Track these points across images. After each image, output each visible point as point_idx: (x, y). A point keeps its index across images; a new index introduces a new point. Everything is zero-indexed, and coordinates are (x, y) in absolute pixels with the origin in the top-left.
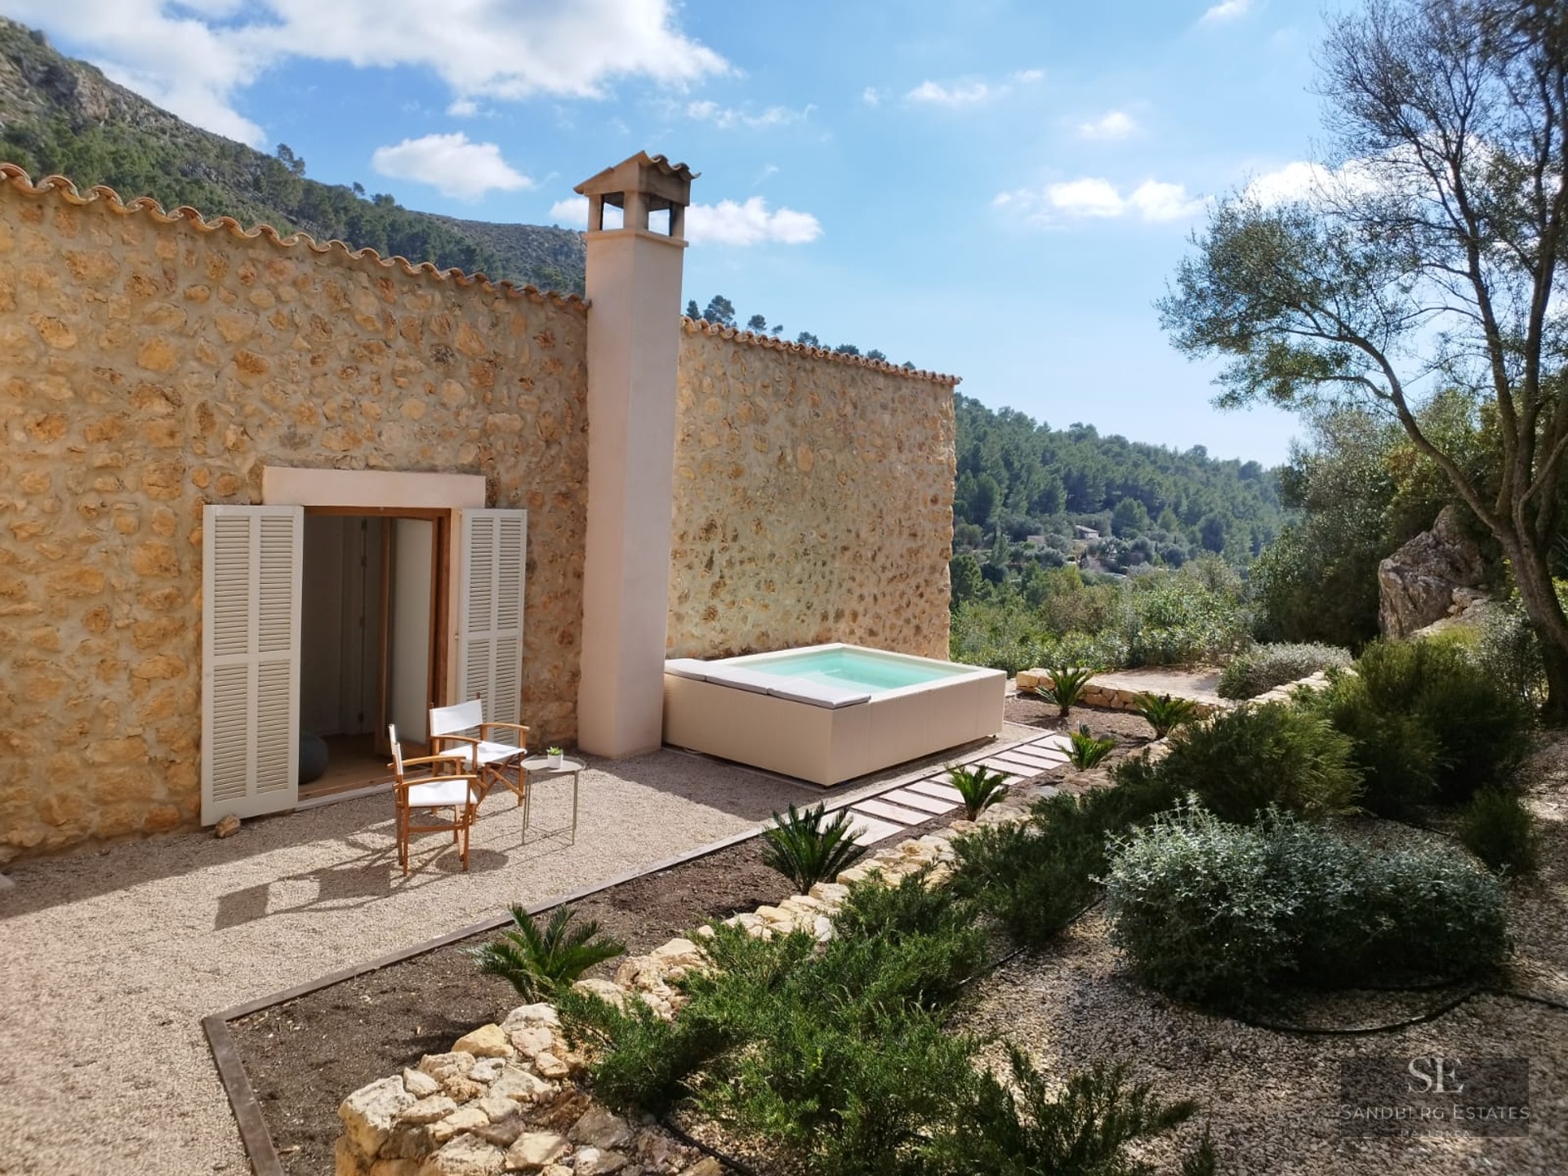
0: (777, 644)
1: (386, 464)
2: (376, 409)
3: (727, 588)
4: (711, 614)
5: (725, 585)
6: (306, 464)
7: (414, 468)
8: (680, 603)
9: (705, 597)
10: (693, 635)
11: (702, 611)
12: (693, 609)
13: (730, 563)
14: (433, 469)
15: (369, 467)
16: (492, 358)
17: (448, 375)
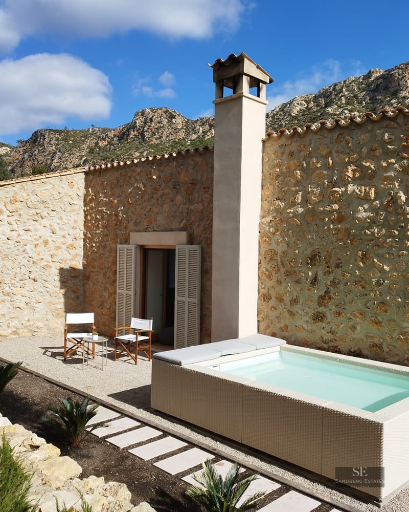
0: (396, 359)
1: (158, 229)
2: (156, 210)
3: (332, 301)
4: (319, 317)
5: (330, 298)
6: (139, 231)
7: (166, 230)
8: (291, 304)
9: (314, 304)
10: (304, 329)
11: (310, 314)
12: (303, 310)
13: (334, 283)
14: (172, 230)
15: (154, 231)
16: (192, 182)
17: (177, 193)
